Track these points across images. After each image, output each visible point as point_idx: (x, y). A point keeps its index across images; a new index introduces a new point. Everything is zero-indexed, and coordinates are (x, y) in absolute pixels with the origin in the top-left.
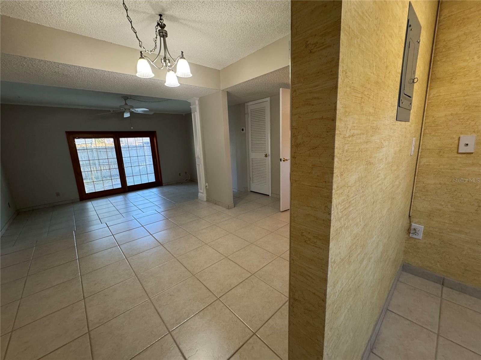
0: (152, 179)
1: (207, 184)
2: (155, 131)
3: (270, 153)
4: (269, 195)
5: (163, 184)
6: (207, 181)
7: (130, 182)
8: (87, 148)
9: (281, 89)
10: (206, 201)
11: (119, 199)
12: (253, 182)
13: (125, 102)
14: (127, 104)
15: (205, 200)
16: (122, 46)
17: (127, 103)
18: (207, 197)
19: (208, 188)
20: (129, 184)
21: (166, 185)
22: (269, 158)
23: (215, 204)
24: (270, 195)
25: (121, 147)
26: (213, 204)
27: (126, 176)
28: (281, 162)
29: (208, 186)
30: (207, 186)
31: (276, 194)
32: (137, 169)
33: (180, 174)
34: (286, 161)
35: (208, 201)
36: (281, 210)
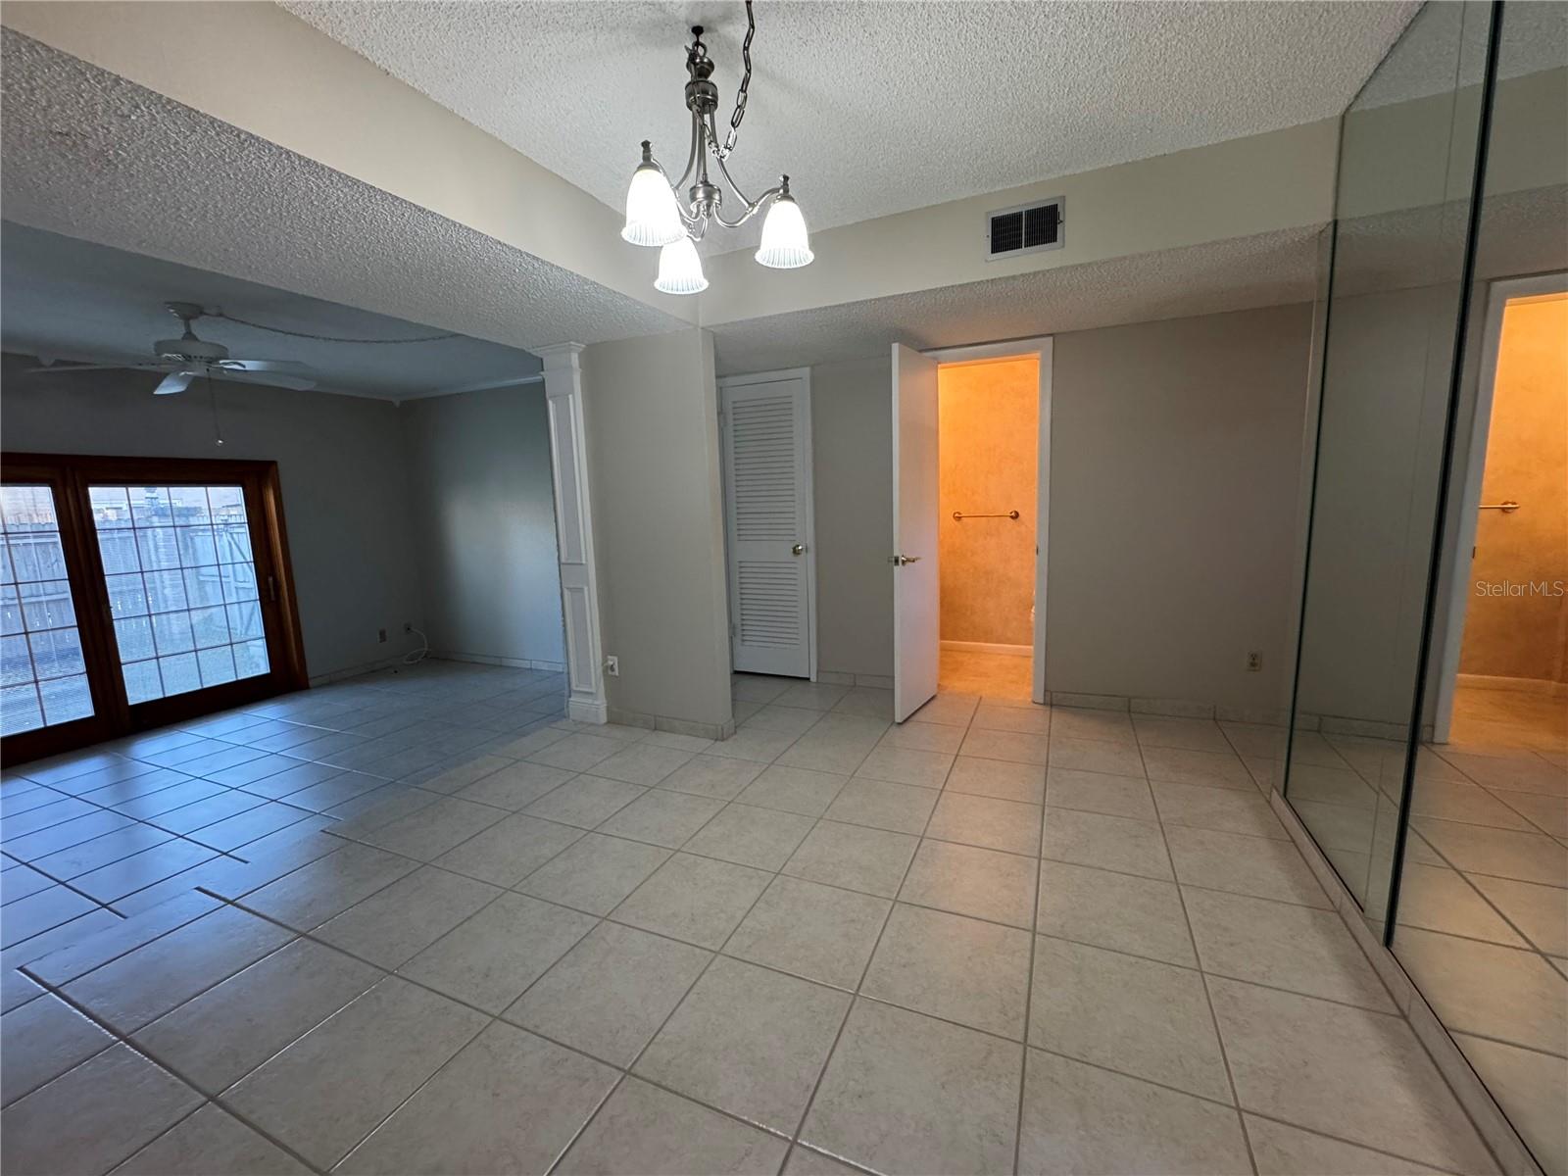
0: (255, 661)
1: (613, 660)
2: (273, 463)
3: (810, 541)
4: (808, 679)
5: (311, 683)
6: (608, 649)
7: (140, 688)
8: (5, 529)
9: (895, 347)
10: (608, 722)
11: (85, 773)
12: (743, 641)
13: (188, 326)
14: (195, 339)
15: (603, 719)
16: (424, 96)
17: (195, 332)
18: (608, 709)
19: (617, 673)
20: (136, 695)
21: (321, 686)
22: (810, 558)
23: (655, 729)
24: (813, 679)
25: (97, 527)
26: (647, 731)
27: (122, 661)
28: (895, 568)
29: (616, 667)
30: (612, 668)
31: (837, 672)
32: (177, 625)
33: (382, 634)
34: (908, 564)
35: (616, 719)
36: (898, 719)
